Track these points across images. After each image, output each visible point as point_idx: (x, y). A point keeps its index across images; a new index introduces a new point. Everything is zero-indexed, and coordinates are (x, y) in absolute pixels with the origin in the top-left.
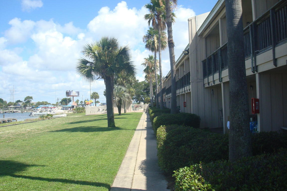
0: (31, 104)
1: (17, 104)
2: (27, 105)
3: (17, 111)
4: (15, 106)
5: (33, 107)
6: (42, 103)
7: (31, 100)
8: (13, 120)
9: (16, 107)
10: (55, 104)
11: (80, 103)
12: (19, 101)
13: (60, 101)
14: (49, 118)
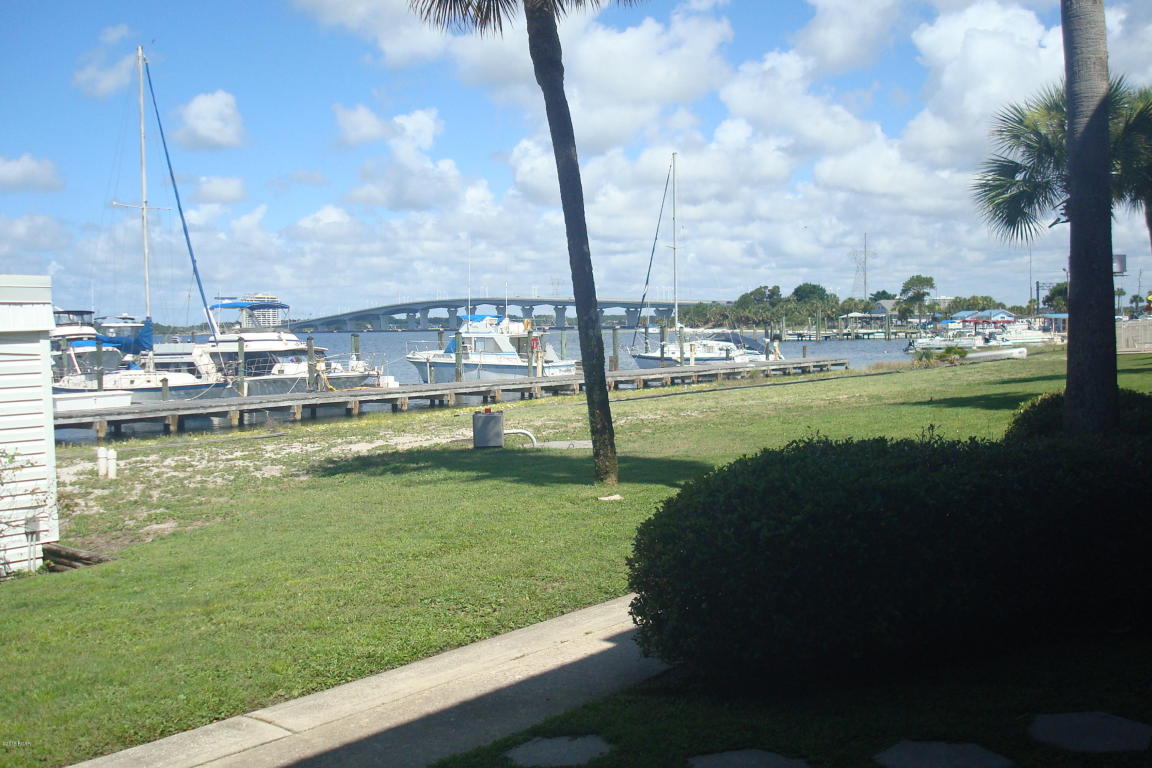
0: (928, 307)
1: (873, 305)
2: (912, 312)
3: (869, 334)
4: (867, 315)
5: (935, 319)
6: (971, 304)
7: (925, 290)
8: (832, 365)
9: (871, 318)
10: (1025, 305)
11: (1132, 302)
12: (883, 295)
13: (1045, 293)
14: (952, 363)
